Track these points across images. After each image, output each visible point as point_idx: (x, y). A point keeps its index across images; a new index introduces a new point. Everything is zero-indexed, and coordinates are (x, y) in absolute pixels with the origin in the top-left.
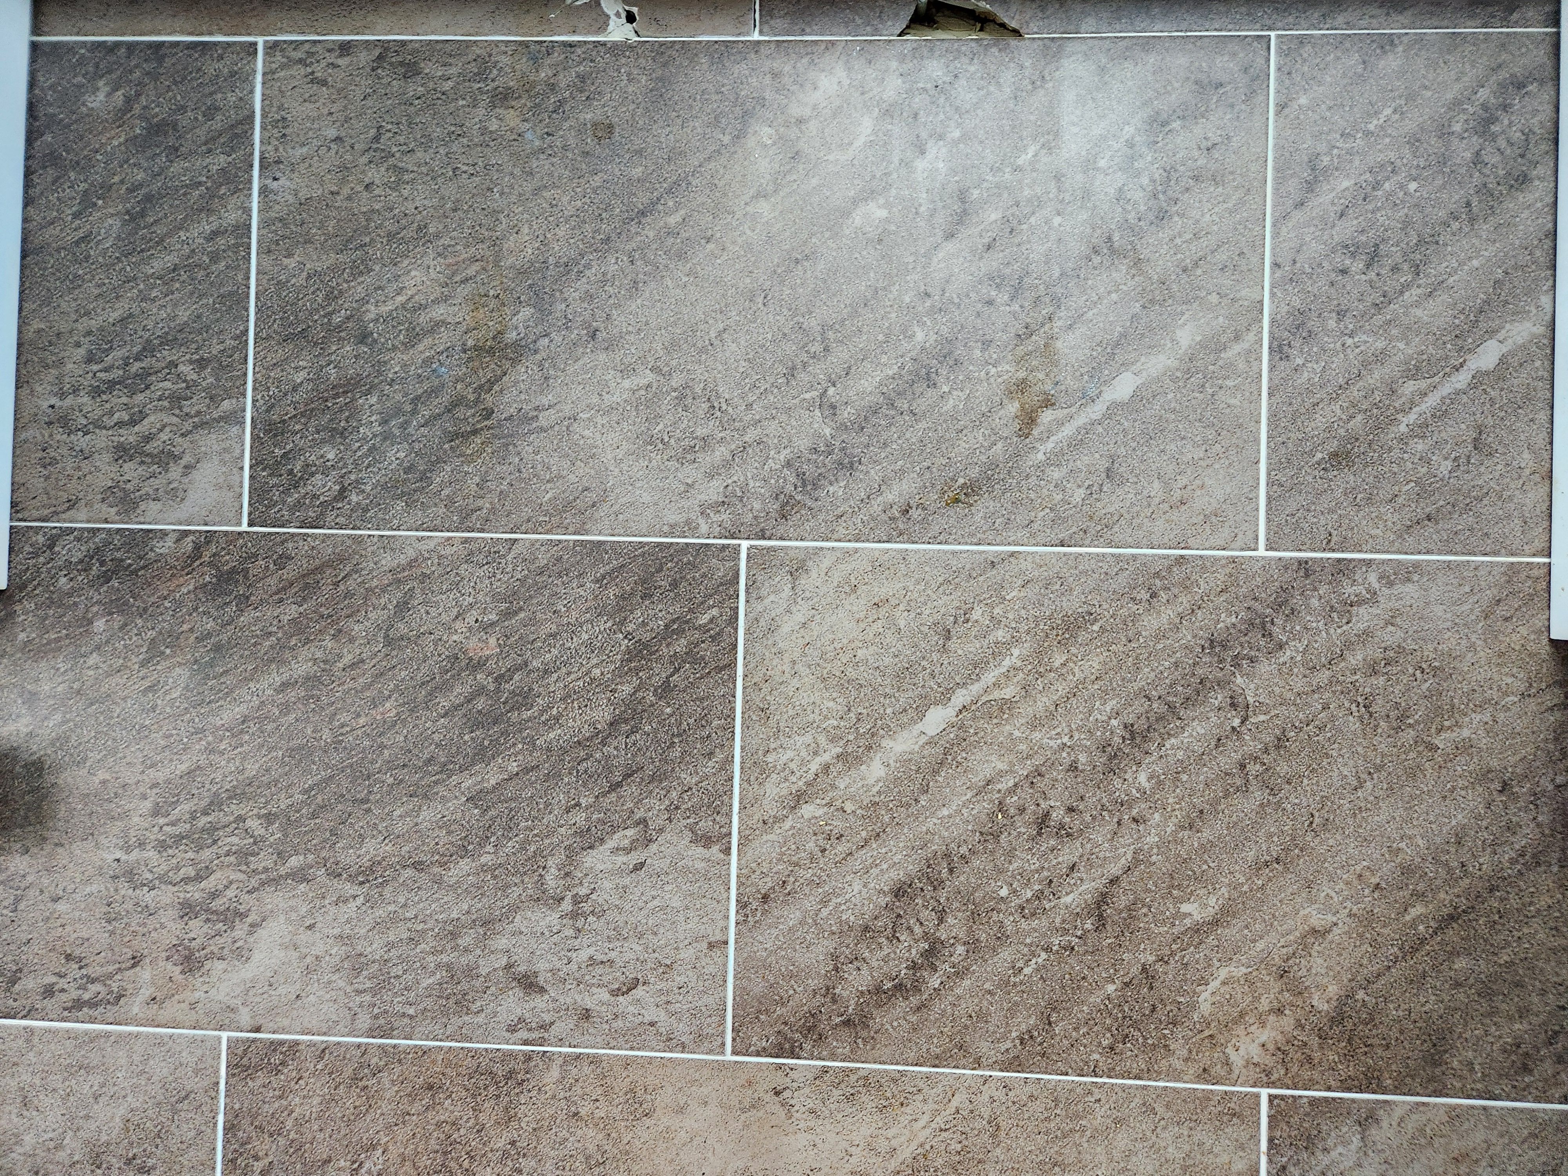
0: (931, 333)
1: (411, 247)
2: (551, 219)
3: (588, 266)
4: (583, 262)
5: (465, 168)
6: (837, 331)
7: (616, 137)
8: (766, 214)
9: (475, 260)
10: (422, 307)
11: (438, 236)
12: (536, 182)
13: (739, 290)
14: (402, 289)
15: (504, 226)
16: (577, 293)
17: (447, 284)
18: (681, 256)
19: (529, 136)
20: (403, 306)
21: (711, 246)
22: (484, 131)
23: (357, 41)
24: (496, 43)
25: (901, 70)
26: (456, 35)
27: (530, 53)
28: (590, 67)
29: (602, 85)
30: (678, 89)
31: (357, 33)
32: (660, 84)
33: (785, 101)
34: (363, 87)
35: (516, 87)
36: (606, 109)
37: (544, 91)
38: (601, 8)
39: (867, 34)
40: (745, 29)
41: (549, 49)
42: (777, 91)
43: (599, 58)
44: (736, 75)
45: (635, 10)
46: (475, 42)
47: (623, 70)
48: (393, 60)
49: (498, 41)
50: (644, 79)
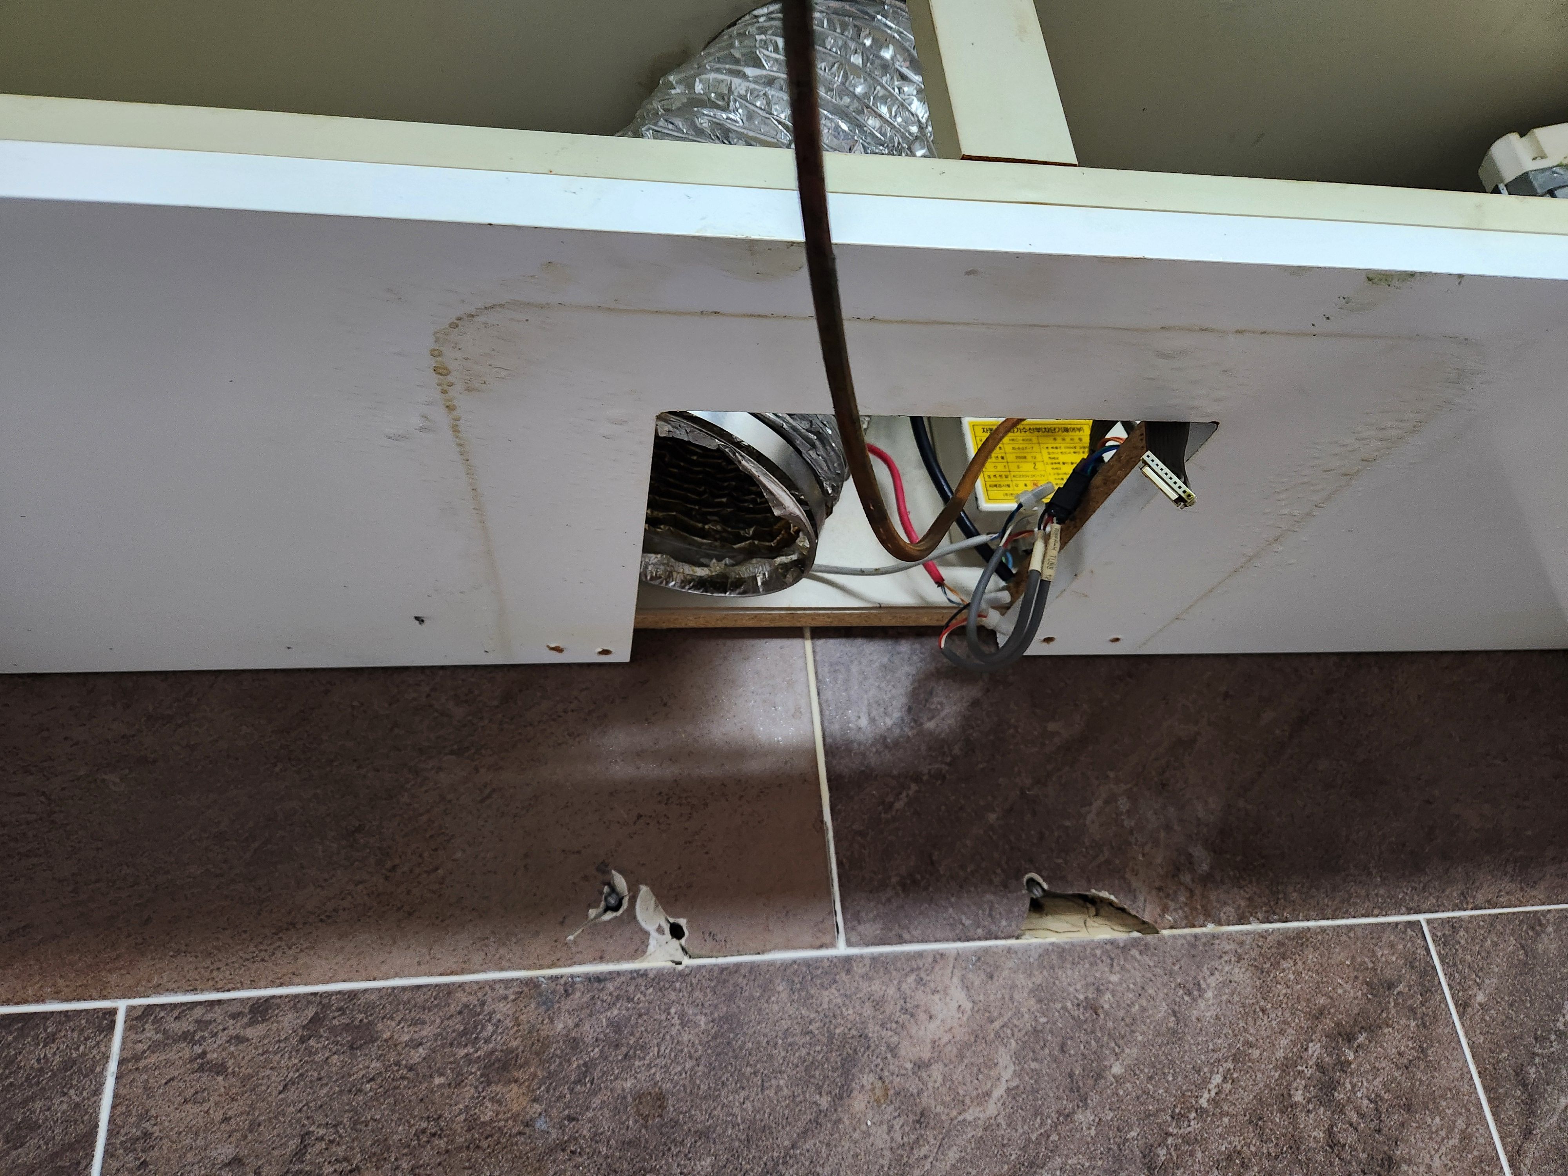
7: (670, 1112)
19: (541, 1124)
22: (471, 1124)
23: (280, 997)
24: (492, 984)
25: (1031, 985)
26: (432, 975)
27: (540, 995)
28: (628, 1009)
29: (645, 1034)
30: (750, 1031)
31: (281, 985)
32: (725, 1027)
33: (895, 1039)
34: (284, 1071)
35: (521, 1048)
36: (653, 1070)
37: (562, 1051)
38: (637, 922)
39: (979, 939)
40: (827, 939)
41: (568, 987)
42: (883, 1025)
43: (639, 995)
44: (825, 1006)
45: (682, 922)
46: (461, 985)
47: (673, 1011)
48: (336, 1022)
49: (494, 981)
50: (702, 1021)
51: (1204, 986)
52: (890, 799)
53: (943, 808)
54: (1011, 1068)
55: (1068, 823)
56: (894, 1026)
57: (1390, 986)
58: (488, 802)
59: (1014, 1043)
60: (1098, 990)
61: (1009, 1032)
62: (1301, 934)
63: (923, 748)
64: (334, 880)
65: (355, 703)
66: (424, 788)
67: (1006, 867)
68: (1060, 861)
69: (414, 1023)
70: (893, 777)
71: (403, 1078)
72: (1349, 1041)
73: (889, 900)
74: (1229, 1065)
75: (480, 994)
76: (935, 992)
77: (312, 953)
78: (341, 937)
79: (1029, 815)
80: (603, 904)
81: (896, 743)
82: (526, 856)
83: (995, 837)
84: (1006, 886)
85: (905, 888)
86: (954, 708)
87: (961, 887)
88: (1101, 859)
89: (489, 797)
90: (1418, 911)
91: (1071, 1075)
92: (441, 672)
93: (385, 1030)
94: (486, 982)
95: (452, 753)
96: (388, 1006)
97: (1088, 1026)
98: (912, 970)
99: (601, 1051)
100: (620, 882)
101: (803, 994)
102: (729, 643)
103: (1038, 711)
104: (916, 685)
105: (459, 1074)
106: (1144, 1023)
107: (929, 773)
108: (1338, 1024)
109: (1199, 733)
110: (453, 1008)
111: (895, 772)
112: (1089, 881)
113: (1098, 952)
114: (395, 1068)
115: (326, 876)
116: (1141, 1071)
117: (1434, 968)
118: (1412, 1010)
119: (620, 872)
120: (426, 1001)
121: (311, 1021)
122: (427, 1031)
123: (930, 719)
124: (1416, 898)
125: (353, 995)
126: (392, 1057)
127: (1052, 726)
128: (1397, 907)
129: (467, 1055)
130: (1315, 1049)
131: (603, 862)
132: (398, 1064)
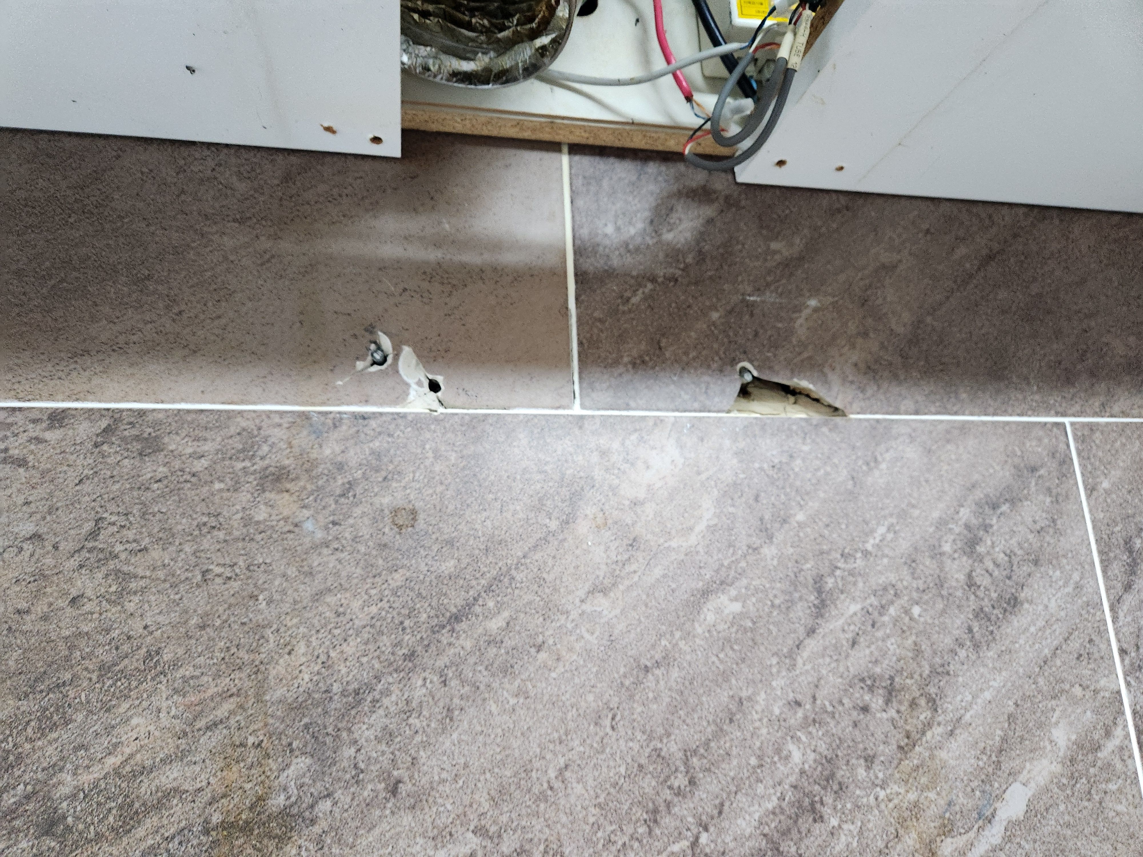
0: (809, 751)
1: (134, 684)
2: (336, 632)
3: (387, 692)
4: (379, 687)
5: (218, 570)
6: (703, 756)
7: (421, 524)
8: (605, 612)
9: (226, 695)
10: (144, 770)
11: (176, 664)
12: (317, 584)
13: (581, 712)
14: (116, 746)
15: (272, 645)
16: (372, 731)
17: (185, 734)
18: (507, 670)
19: (309, 526)
20: (117, 772)
21: (543, 656)
22: (247, 521)
23: (76, 409)
24: (269, 414)
25: (735, 448)
26: (214, 403)
27: (311, 425)
28: (388, 442)
29: (403, 463)
30: (493, 468)
31: (77, 400)
32: (473, 462)
33: (617, 482)
34: (80, 468)
35: (293, 466)
36: (408, 491)
37: (330, 471)
38: (400, 375)
39: (695, 411)
40: (565, 401)
41: (337, 421)
42: (607, 470)
43: (398, 433)
44: (559, 453)
45: (440, 379)
46: (240, 412)
47: (427, 447)
48: (126, 433)
49: (271, 412)
50: (453, 457)
51: (879, 458)
52: (628, 294)
53: (673, 305)
54: (713, 510)
55: (780, 325)
56: (616, 471)
57: (1033, 469)
58: (268, 265)
59: (716, 492)
60: (791, 456)
61: (713, 483)
62: (964, 427)
63: (661, 256)
64: (125, 317)
65: (145, 170)
66: (208, 250)
67: (723, 356)
68: (769, 354)
69: (197, 439)
70: (632, 277)
71: (186, 481)
72: (994, 508)
73: (620, 375)
74: (894, 521)
75: (257, 421)
76: (653, 448)
77: (105, 376)
78: (131, 365)
79: (747, 317)
80: (369, 358)
81: (637, 250)
82: (302, 313)
83: (716, 332)
84: (721, 371)
85: (634, 365)
86: (691, 224)
87: (683, 369)
88: (805, 355)
89: (268, 261)
90: (1064, 415)
91: (761, 519)
92: (225, 151)
93: (172, 443)
94: (264, 412)
95: (235, 220)
96: (173, 424)
97: (780, 483)
98: (636, 430)
99: (364, 473)
100: (386, 342)
101: (541, 442)
102: (494, 150)
103: (764, 232)
104: (659, 201)
105: (237, 482)
106: (827, 484)
107: (664, 276)
108: (987, 496)
109: (900, 261)
110: (233, 430)
111: (634, 273)
112: (792, 371)
113: (794, 427)
114: (180, 473)
115: (118, 314)
116: (820, 519)
117: (1071, 459)
118: (1049, 490)
119: (385, 333)
120: (208, 422)
121: (104, 430)
122: (207, 447)
123: (669, 231)
124: (1064, 405)
125: (142, 413)
126: (177, 464)
127: (774, 246)
128: (1048, 410)
129: (244, 468)
130: (965, 514)
131: (371, 325)
132: (182, 470)
